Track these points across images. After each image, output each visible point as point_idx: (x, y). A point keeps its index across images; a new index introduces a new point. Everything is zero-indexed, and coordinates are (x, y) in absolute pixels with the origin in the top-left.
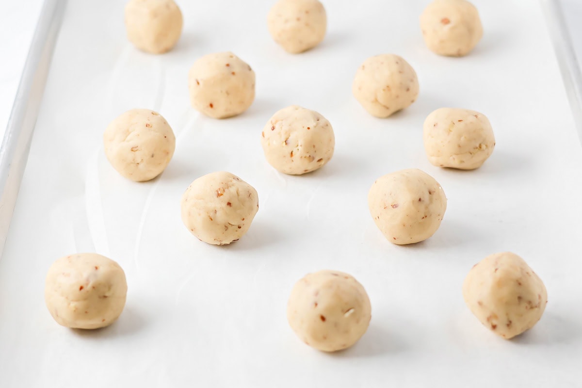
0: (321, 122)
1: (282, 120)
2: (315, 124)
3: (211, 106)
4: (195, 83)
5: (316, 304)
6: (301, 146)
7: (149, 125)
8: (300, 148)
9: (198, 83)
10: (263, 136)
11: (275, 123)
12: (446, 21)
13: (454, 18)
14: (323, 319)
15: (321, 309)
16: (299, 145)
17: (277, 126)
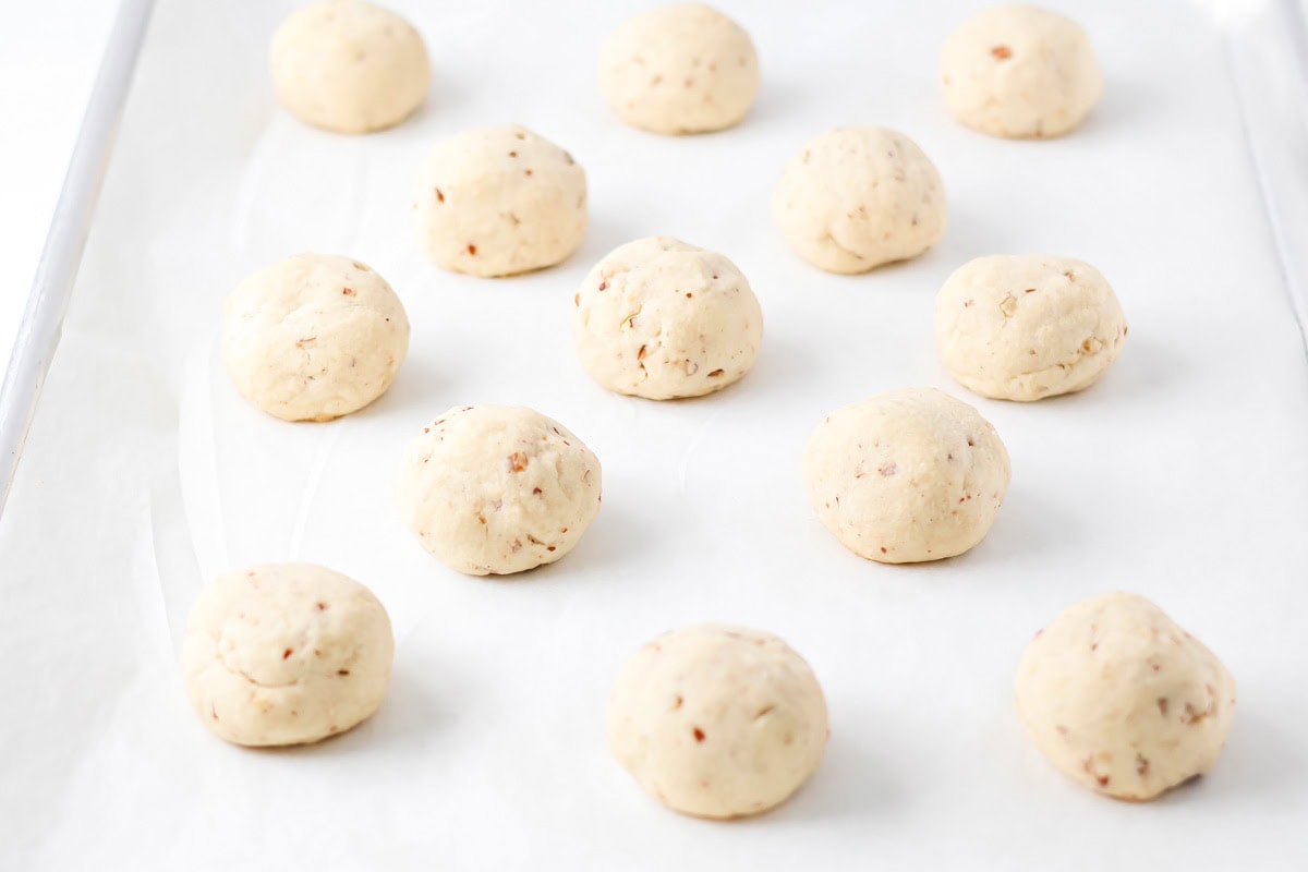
0: (725, 282)
1: (627, 270)
2: (703, 283)
3: (472, 250)
4: (434, 196)
5: (680, 701)
6: (668, 335)
7: (350, 291)
8: (663, 338)
9: (441, 197)
10: (577, 302)
11: (611, 276)
12: (1002, 53)
13: (1021, 46)
14: (699, 735)
15: (693, 714)
16: (664, 331)
17: (614, 283)
